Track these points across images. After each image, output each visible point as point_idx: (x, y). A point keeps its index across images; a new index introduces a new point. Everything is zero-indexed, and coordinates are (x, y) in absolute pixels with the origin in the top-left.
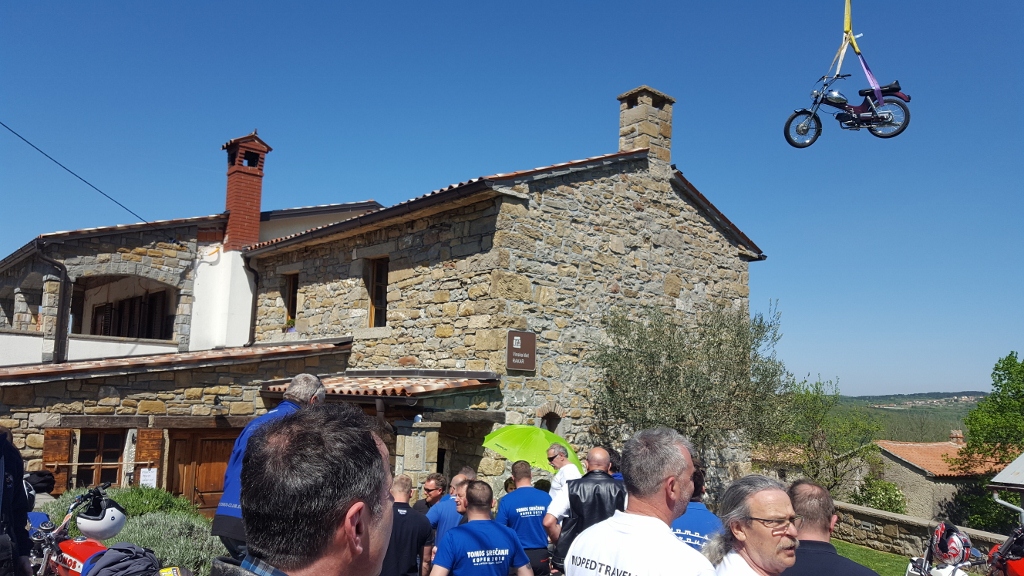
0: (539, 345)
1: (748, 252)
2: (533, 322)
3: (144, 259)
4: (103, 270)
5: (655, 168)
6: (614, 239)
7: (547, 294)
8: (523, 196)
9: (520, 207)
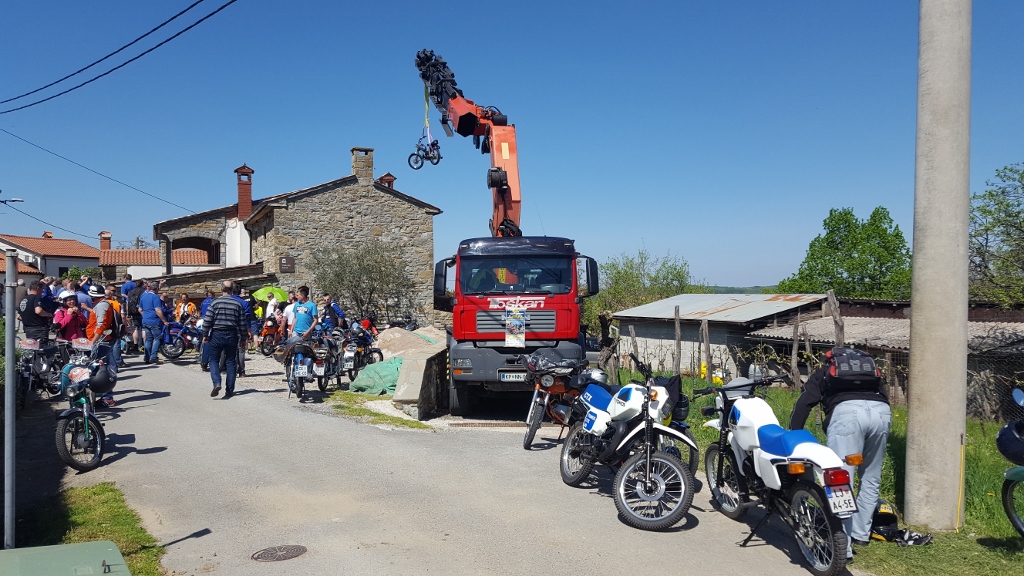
0: (296, 262)
1: (432, 211)
2: (293, 253)
3: (202, 229)
4: (184, 235)
5: (362, 181)
6: (338, 215)
7: (300, 241)
8: (285, 205)
9: (283, 209)
